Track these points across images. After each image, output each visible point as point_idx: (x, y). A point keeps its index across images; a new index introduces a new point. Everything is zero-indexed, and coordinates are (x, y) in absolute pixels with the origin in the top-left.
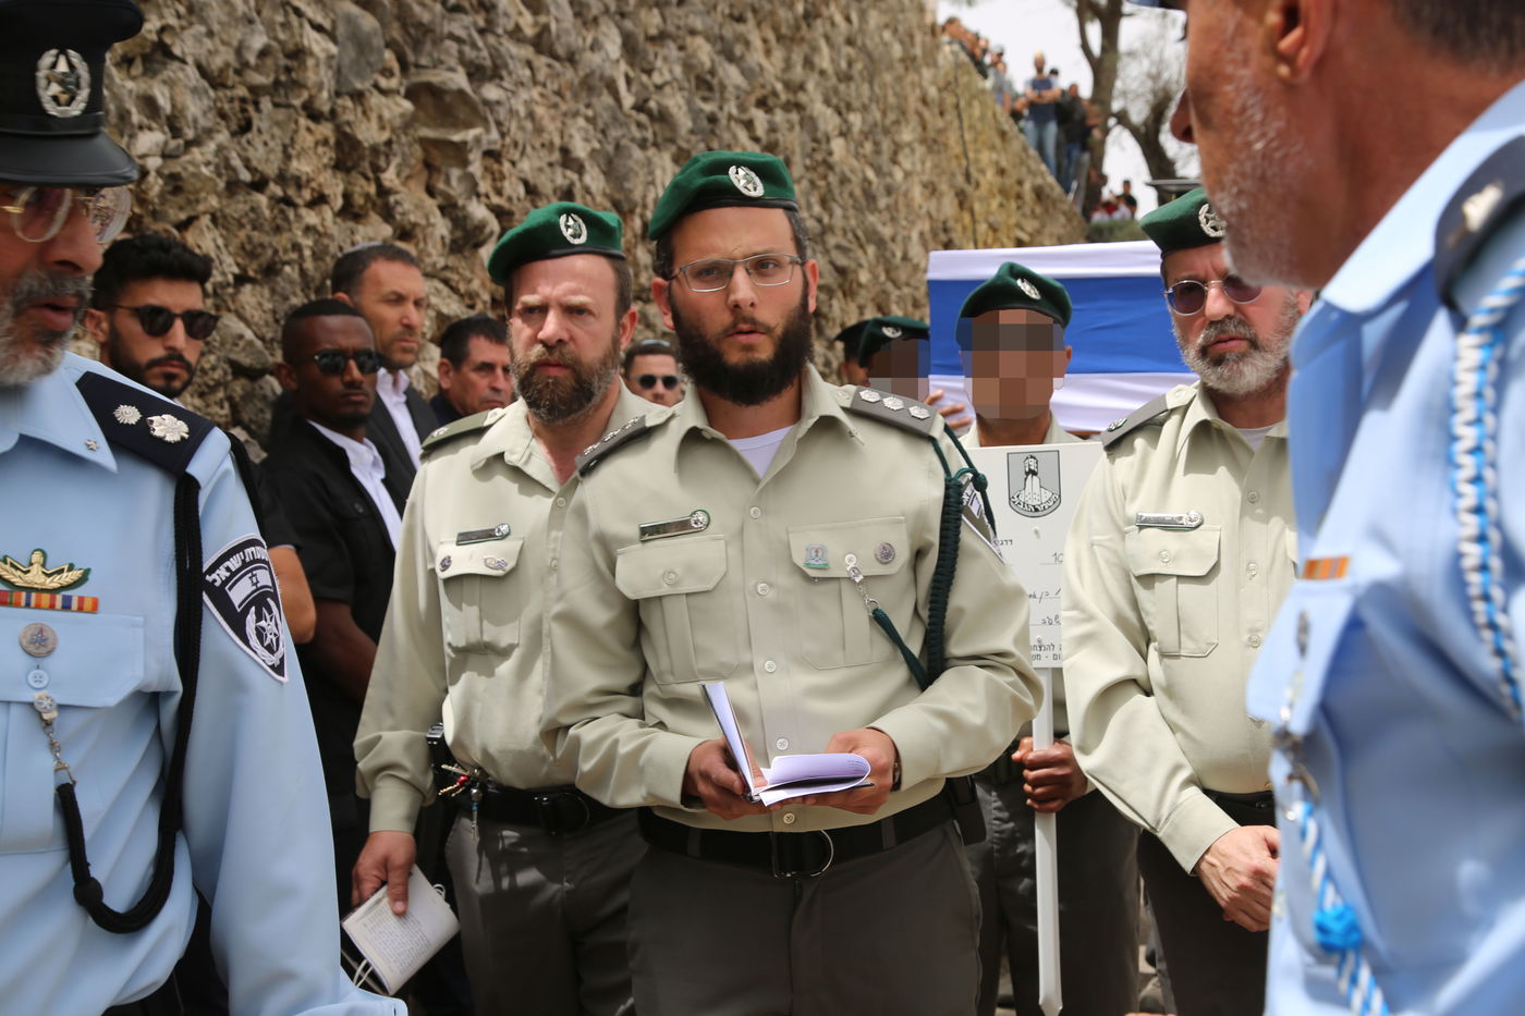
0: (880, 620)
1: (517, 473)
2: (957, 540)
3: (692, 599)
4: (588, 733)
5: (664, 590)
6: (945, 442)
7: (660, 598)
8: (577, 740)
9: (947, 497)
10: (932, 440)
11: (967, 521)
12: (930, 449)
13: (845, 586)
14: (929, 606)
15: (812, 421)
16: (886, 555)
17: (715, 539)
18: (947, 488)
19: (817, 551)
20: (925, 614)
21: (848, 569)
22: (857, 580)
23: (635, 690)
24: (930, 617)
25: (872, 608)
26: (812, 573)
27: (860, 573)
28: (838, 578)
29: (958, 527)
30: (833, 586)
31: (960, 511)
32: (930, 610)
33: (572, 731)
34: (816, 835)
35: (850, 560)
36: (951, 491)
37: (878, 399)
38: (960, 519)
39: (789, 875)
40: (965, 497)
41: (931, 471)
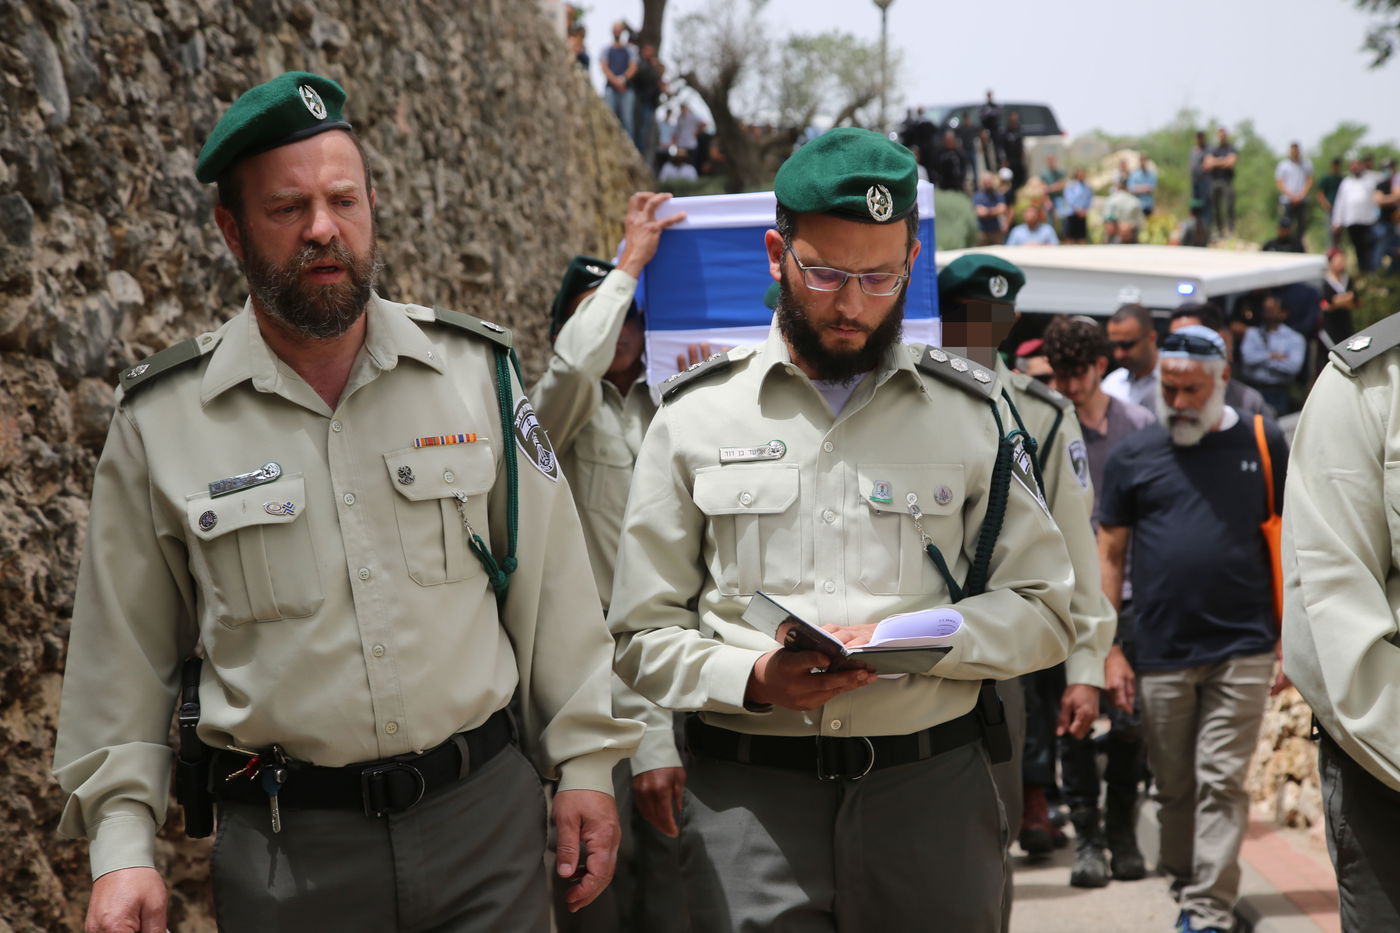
0: (934, 555)
1: (272, 401)
2: (1006, 494)
3: (764, 520)
4: (649, 640)
5: (741, 509)
6: (1002, 406)
7: (733, 517)
8: (639, 647)
9: (1000, 454)
10: (991, 403)
11: (1016, 476)
12: (987, 412)
13: (905, 522)
14: (977, 545)
15: (892, 373)
16: (943, 497)
17: (789, 467)
18: (1000, 447)
19: (882, 487)
20: (971, 553)
21: (910, 506)
22: (917, 517)
23: (693, 605)
24: (976, 556)
25: (928, 542)
26: (876, 506)
27: (919, 510)
28: (899, 514)
29: (1008, 482)
30: (894, 520)
31: (1010, 468)
32: (978, 549)
33: (635, 638)
34: (859, 740)
35: (911, 499)
36: (1004, 450)
37: (946, 359)
38: (1010, 475)
39: (832, 778)
40: (1015, 455)
41: (988, 429)
